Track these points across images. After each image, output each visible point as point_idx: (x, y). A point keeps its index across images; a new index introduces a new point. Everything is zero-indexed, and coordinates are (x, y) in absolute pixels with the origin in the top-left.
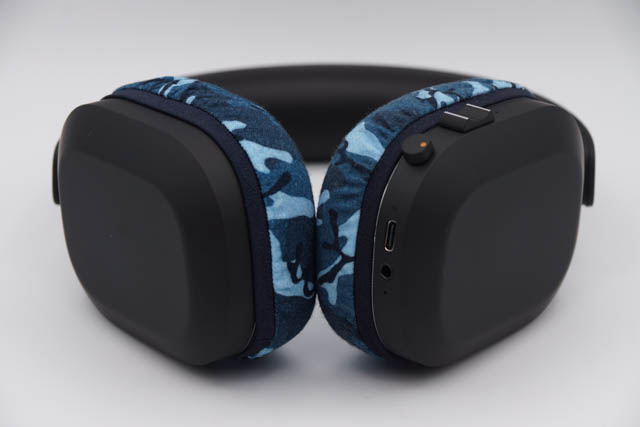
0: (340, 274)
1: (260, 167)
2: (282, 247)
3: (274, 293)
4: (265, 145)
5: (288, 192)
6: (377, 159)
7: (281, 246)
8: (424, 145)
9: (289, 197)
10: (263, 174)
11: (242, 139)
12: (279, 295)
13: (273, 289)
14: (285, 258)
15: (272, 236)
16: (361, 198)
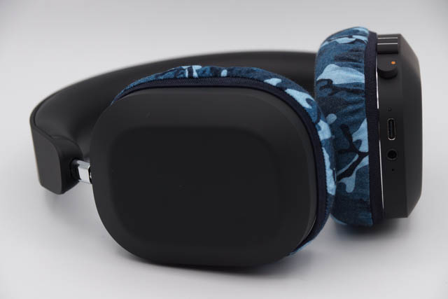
0: (359, 167)
2: (331, 159)
3: (327, 193)
6: (363, 81)
8: (393, 63)
10: (309, 109)
11: (286, 89)
13: (327, 190)
15: (325, 151)
16: (365, 110)
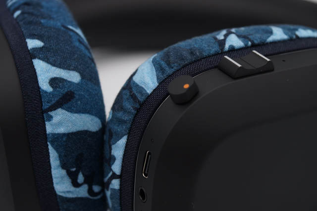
1: (44, 85)
3: (56, 194)
4: (54, 65)
5: (70, 110)
6: (149, 91)
7: (60, 156)
8: (186, 86)
9: (69, 114)
10: (46, 92)
11: (36, 58)
12: (60, 196)
13: (55, 191)
14: (63, 166)
15: (50, 147)
16: (129, 125)
